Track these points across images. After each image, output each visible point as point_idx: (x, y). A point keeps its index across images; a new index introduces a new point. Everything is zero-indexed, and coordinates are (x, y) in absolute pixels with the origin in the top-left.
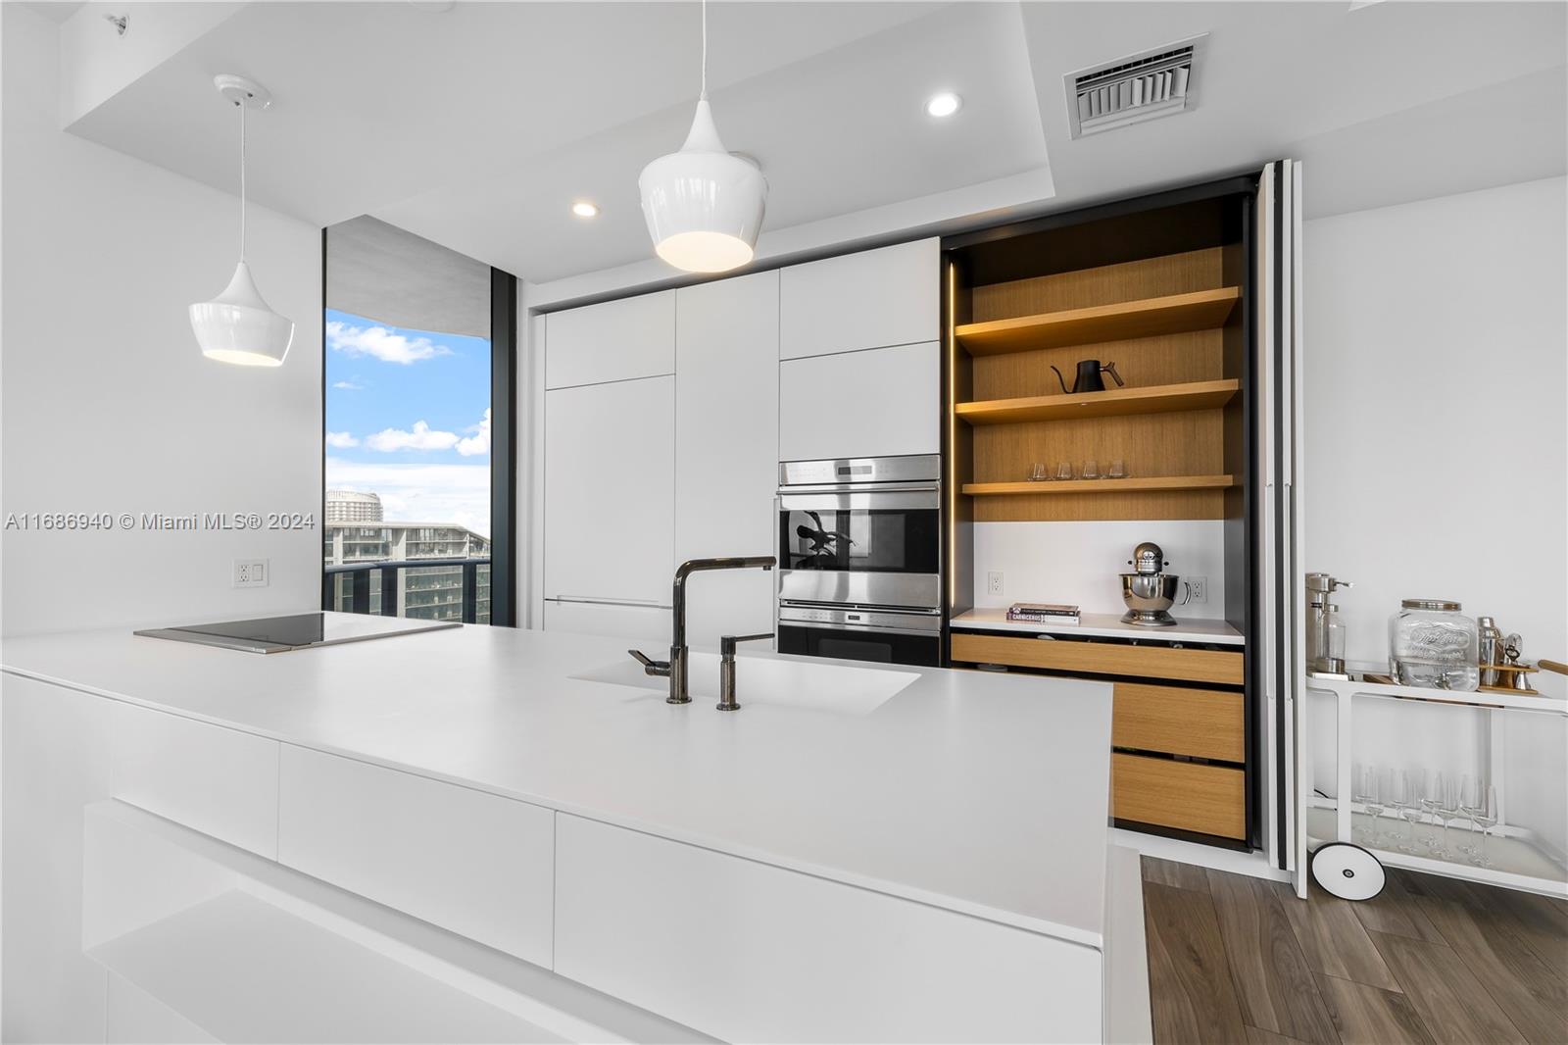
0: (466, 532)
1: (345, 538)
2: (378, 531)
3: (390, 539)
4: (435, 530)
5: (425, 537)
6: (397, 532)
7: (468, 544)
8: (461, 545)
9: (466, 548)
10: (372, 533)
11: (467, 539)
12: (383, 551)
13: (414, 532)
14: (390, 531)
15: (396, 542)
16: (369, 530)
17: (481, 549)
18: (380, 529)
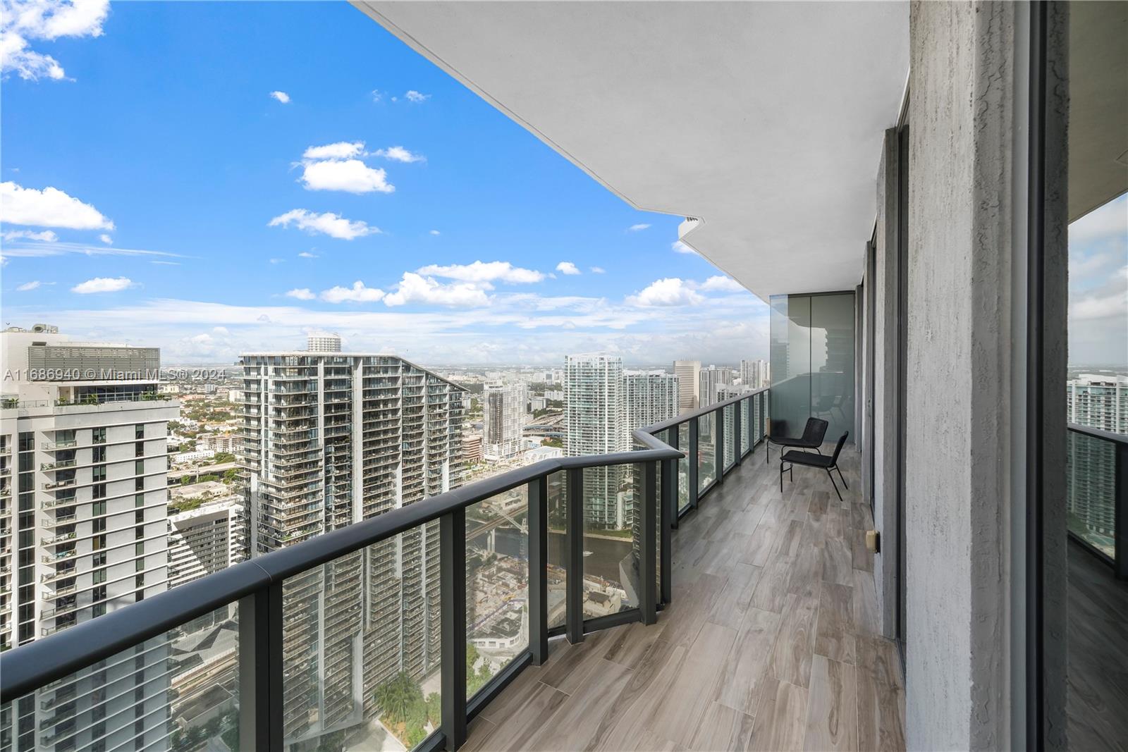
0: (400, 359)
1: (325, 364)
2: (345, 359)
3: (353, 364)
4: (381, 358)
5: (374, 363)
6: (356, 359)
7: (401, 367)
8: (396, 369)
9: (400, 370)
10: (341, 360)
11: (401, 364)
12: (348, 372)
13: (368, 359)
14: (352, 359)
15: (356, 366)
16: (340, 358)
17: (409, 371)
18: (346, 357)
